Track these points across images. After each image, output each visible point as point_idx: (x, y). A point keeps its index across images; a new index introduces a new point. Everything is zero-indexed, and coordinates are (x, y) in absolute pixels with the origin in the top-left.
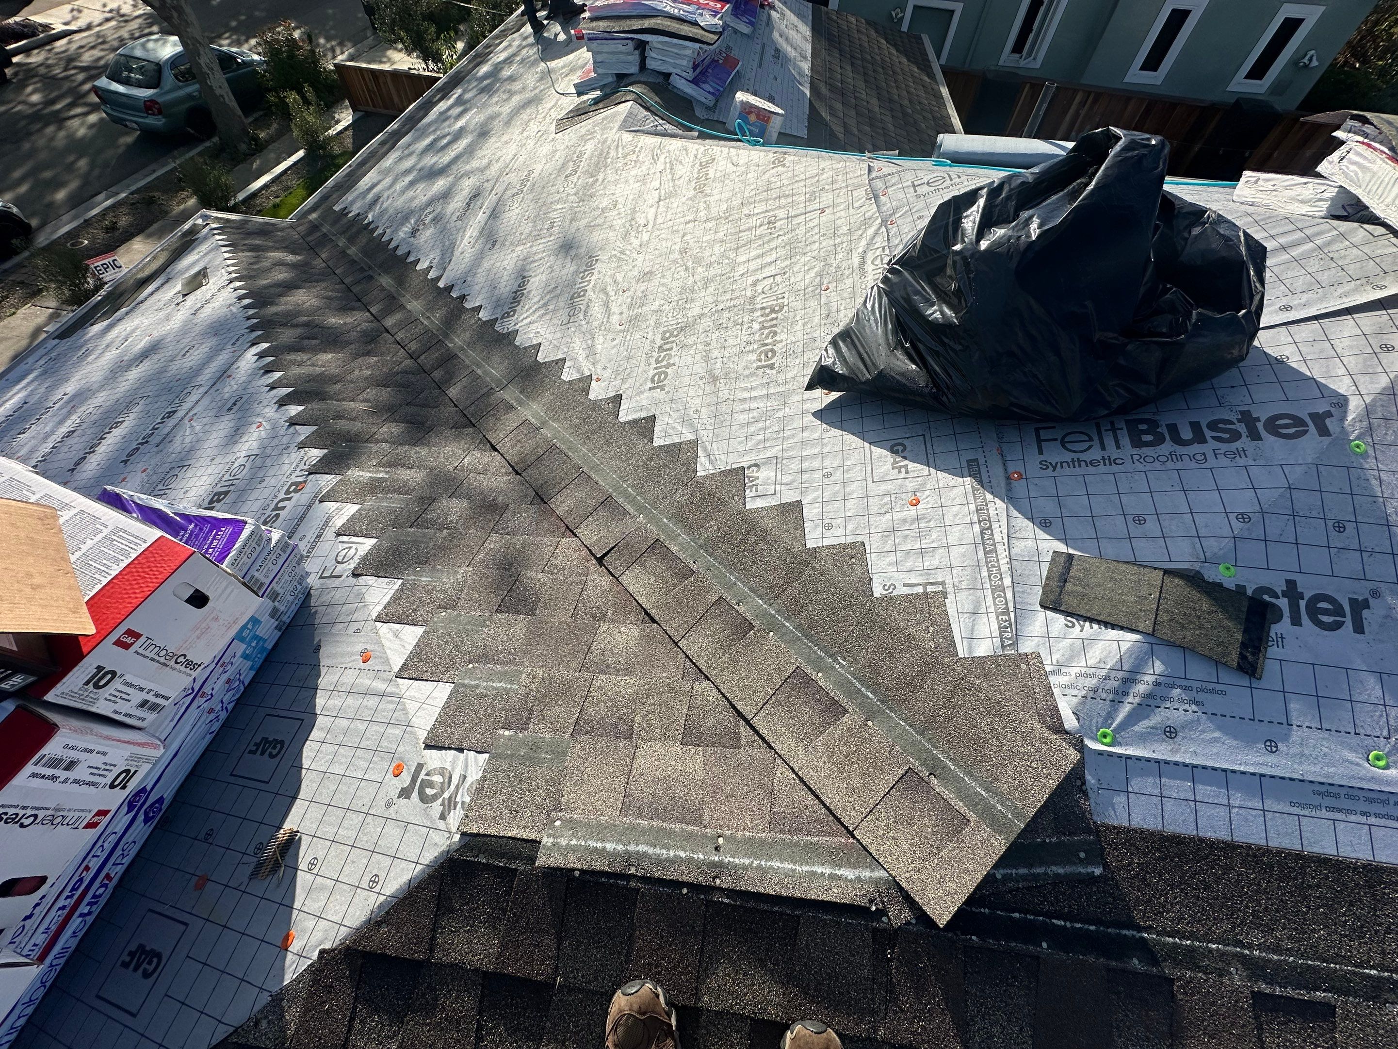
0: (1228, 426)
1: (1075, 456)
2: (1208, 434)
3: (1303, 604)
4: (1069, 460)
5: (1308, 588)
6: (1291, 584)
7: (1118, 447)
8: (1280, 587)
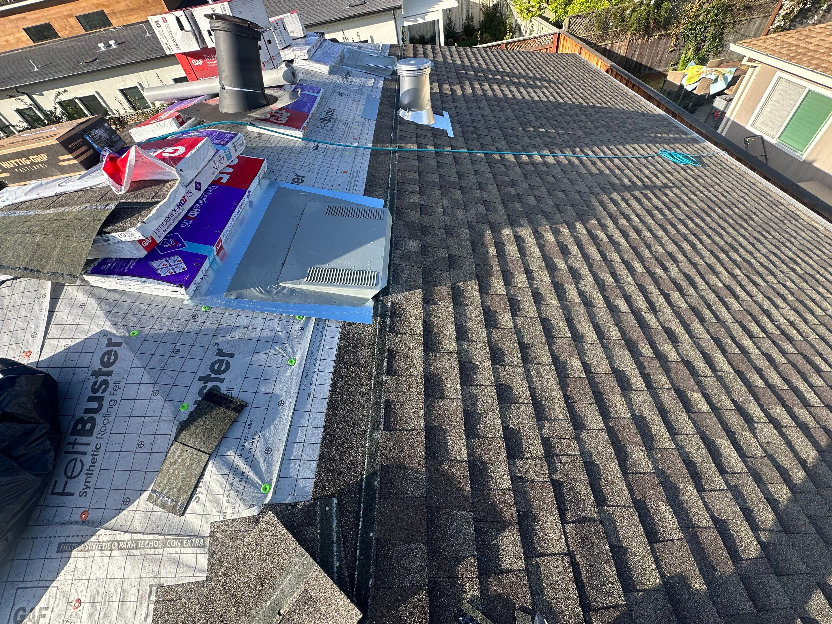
0: (98, 384)
1: (84, 471)
2: (99, 394)
3: (213, 375)
4: (86, 476)
5: (205, 371)
6: (201, 378)
7: (88, 444)
8: (201, 384)
